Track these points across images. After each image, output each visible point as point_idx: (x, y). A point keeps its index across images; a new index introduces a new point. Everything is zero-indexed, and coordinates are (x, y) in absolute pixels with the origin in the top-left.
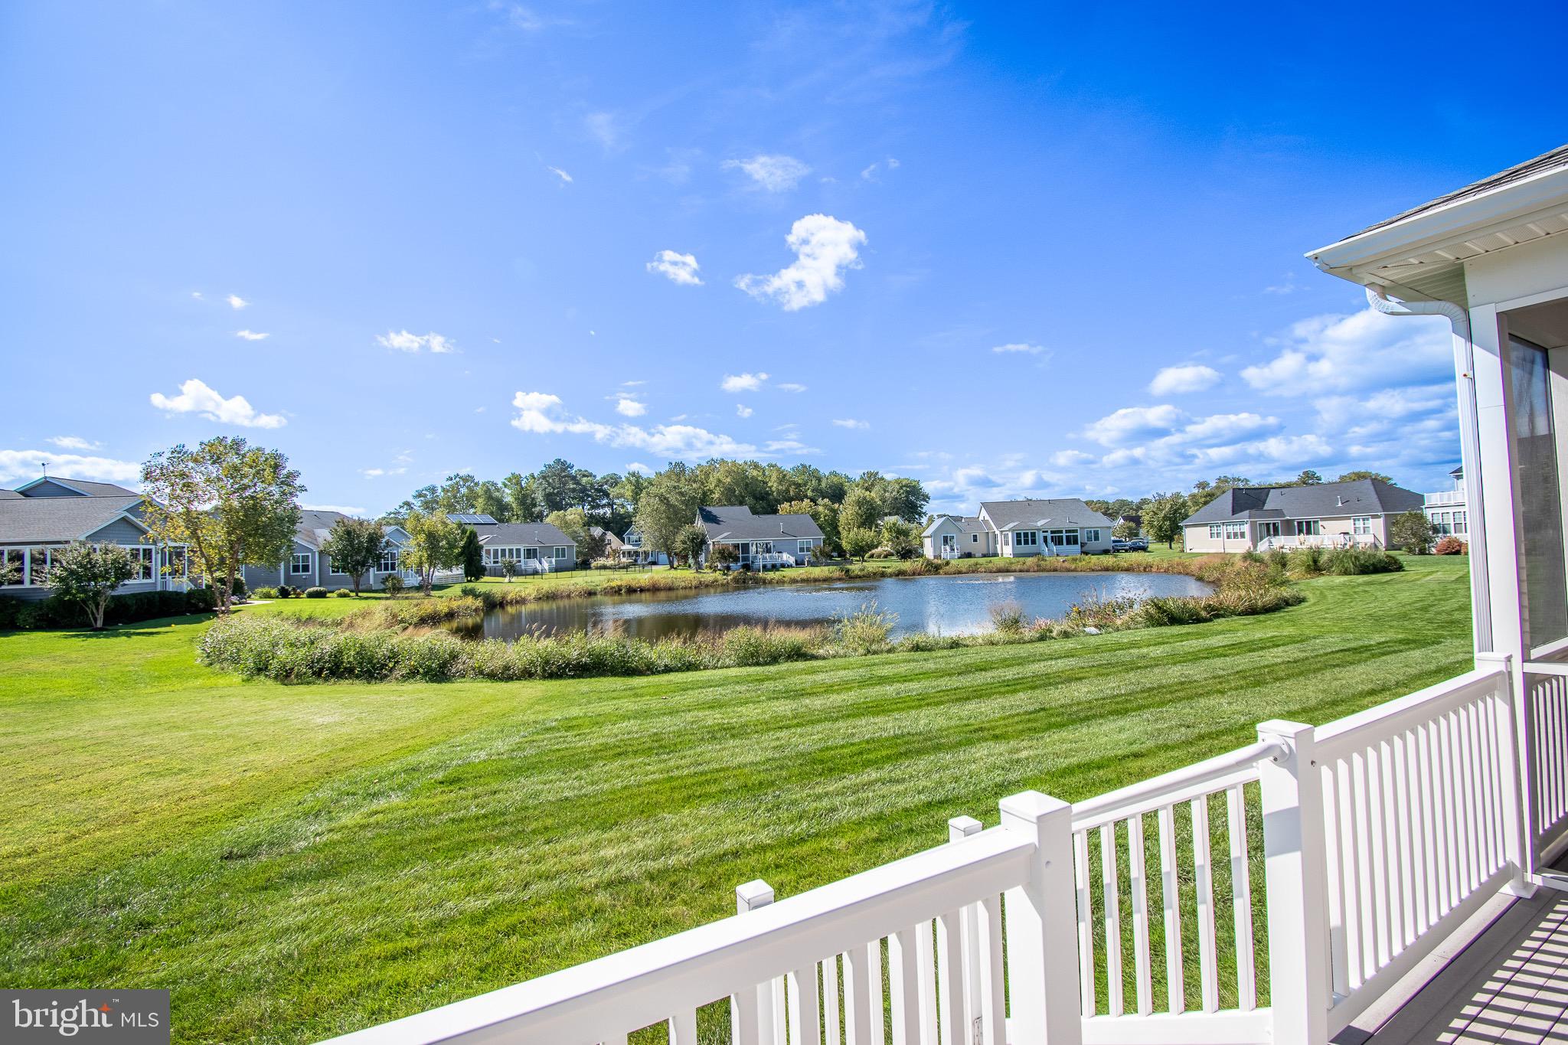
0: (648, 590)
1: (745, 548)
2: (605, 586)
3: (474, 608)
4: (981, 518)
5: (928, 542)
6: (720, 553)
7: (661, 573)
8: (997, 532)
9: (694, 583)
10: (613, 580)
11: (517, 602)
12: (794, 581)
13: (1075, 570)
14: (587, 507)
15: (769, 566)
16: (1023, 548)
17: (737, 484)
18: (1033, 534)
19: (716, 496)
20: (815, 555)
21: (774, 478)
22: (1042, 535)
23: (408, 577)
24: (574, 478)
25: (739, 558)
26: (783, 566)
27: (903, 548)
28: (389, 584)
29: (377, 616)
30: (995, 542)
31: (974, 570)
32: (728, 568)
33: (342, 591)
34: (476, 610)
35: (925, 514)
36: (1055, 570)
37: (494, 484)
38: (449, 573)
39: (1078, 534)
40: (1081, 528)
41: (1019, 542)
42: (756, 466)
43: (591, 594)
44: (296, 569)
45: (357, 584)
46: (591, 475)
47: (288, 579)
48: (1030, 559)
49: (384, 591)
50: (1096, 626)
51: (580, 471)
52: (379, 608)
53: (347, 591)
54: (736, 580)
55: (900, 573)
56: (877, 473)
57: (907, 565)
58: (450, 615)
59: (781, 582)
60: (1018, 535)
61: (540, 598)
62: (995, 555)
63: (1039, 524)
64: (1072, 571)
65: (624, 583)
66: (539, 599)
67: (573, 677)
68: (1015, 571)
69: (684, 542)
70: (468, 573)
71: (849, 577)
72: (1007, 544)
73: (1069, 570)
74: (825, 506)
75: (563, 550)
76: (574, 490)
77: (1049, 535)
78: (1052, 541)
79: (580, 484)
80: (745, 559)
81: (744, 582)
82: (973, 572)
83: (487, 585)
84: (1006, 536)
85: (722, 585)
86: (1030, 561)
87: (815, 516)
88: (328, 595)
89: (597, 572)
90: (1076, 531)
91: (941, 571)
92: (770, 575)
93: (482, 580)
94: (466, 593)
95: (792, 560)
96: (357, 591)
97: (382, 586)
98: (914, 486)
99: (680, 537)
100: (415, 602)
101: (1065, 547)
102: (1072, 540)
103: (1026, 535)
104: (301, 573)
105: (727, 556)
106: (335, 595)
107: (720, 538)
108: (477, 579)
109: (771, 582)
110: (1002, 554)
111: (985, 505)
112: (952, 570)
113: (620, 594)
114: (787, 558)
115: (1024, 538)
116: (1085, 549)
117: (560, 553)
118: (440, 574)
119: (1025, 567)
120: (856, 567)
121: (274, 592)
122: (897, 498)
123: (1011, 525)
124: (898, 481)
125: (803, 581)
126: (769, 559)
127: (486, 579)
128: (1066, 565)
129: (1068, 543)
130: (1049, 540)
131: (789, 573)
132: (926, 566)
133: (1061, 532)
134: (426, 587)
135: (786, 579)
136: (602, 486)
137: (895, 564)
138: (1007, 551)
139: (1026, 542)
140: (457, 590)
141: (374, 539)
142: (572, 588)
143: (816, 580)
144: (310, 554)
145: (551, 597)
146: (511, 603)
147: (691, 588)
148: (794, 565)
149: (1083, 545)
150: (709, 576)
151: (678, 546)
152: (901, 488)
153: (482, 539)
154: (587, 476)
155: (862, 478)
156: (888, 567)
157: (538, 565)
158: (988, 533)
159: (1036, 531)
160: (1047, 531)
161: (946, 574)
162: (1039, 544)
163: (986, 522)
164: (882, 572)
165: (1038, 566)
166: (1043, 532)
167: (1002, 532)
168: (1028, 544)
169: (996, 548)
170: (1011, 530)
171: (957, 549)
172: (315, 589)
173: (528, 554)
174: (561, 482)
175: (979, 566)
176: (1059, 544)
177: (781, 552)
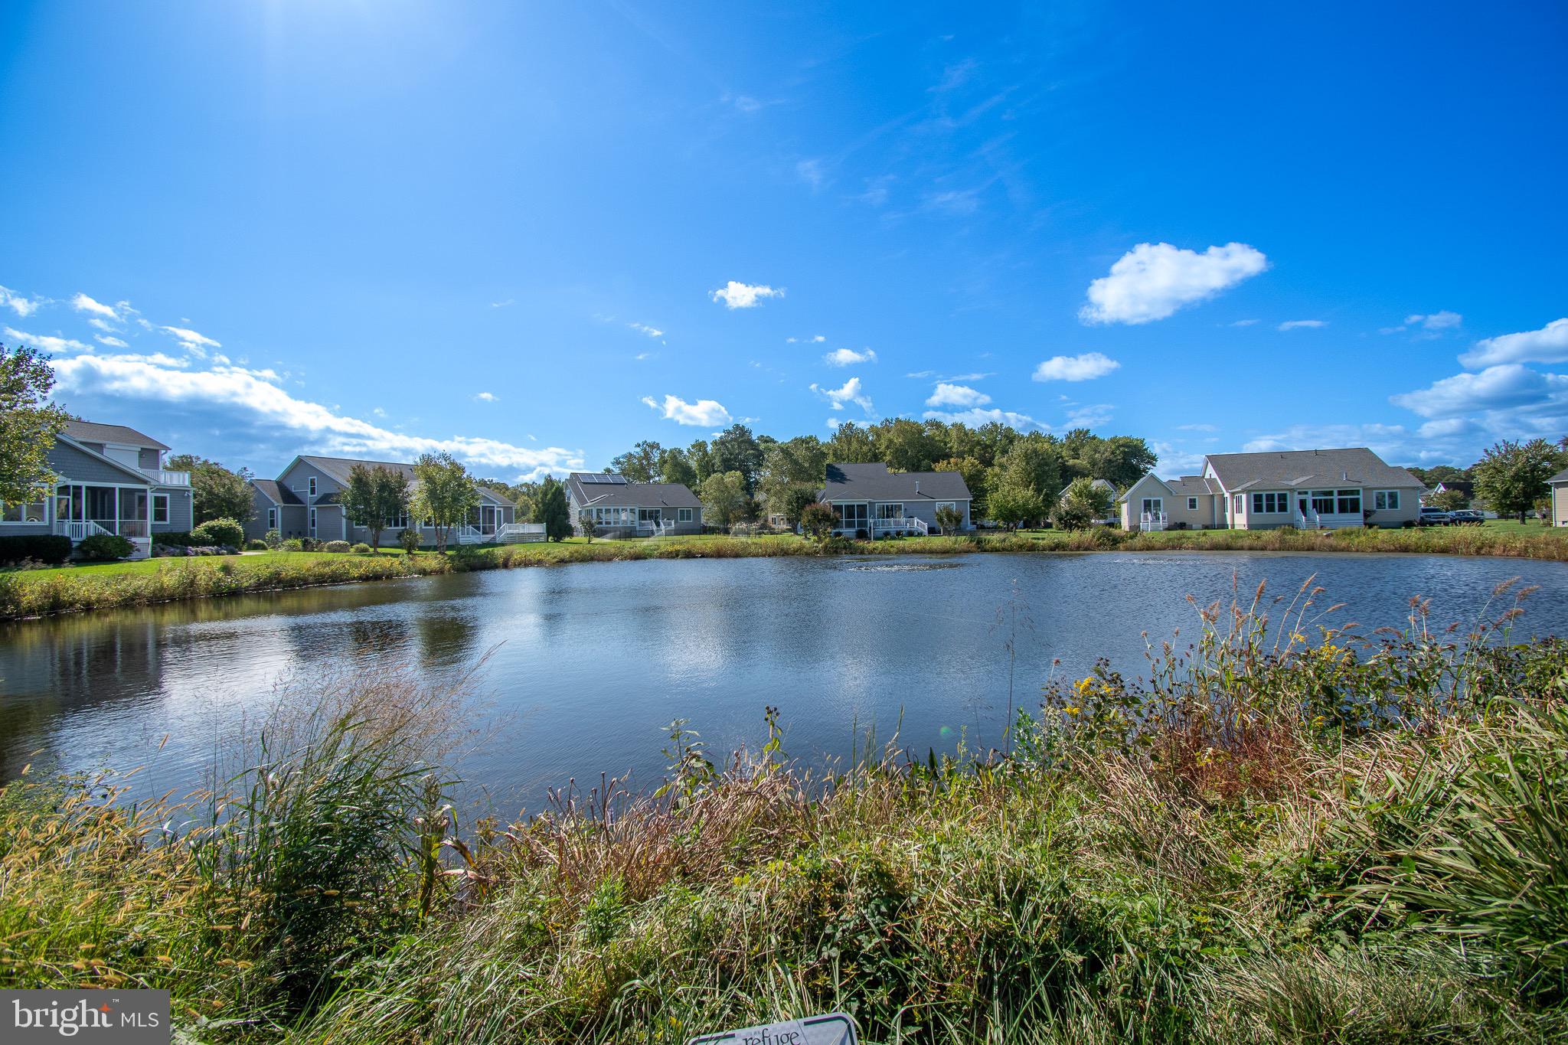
4: (1207, 476)
5: (1124, 510)
6: (812, 514)
8: (1227, 495)
12: (905, 552)
13: (1347, 549)
16: (1265, 516)
18: (1283, 497)
22: (1297, 498)
24: (751, 443)
26: (911, 534)
27: (1067, 513)
30: (1224, 510)
33: (363, 545)
36: (1311, 549)
37: (680, 452)
39: (1361, 497)
40: (1365, 489)
41: (1258, 508)
45: (376, 539)
46: (772, 440)
48: (1268, 532)
49: (401, 547)
51: (761, 436)
54: (826, 549)
55: (1056, 548)
56: (1088, 431)
57: (1072, 537)
59: (885, 552)
60: (1258, 498)
62: (1224, 526)
63: (1294, 483)
64: (1342, 550)
68: (1241, 548)
70: (550, 532)
71: (979, 550)
72: (1239, 511)
73: (1333, 549)
75: (689, 512)
77: (1309, 499)
78: (1314, 506)
79: (758, 450)
81: (836, 552)
82: (1174, 548)
84: (1239, 500)
85: (805, 554)
86: (1268, 535)
88: (349, 549)
90: (1358, 492)
91: (1121, 546)
92: (879, 544)
95: (924, 527)
96: (375, 546)
97: (397, 542)
98: (1136, 446)
101: (1336, 516)
102: (1349, 505)
106: (353, 549)
109: (868, 553)
110: (1233, 526)
111: (1213, 460)
112: (1142, 544)
114: (918, 524)
115: (1259, 503)
116: (1370, 520)
117: (685, 515)
119: (1260, 543)
120: (995, 538)
122: (1110, 460)
123: (1248, 484)
124: (1113, 440)
125: (917, 552)
127: (571, 539)
128: (1332, 541)
129: (1342, 510)
130: (1309, 505)
131: (907, 542)
132: (1099, 539)
133: (1330, 494)
135: (892, 550)
138: (1240, 521)
139: (1270, 508)
143: (932, 552)
148: (925, 531)
149: (1367, 514)
152: (1118, 448)
155: (1068, 438)
156: (1043, 539)
157: (655, 528)
158: (1212, 496)
159: (1288, 492)
160: (1306, 493)
161: (1127, 549)
162: (1292, 512)
163: (1211, 481)
164: (1034, 544)
165: (1282, 541)
166: (1299, 493)
167: (1233, 494)
168: (1273, 510)
169: (1225, 517)
170: (1247, 491)
171: (1164, 518)
172: (341, 542)
173: (643, 515)
174: (739, 447)
175: (1184, 540)
176: (1326, 512)
177: (911, 517)
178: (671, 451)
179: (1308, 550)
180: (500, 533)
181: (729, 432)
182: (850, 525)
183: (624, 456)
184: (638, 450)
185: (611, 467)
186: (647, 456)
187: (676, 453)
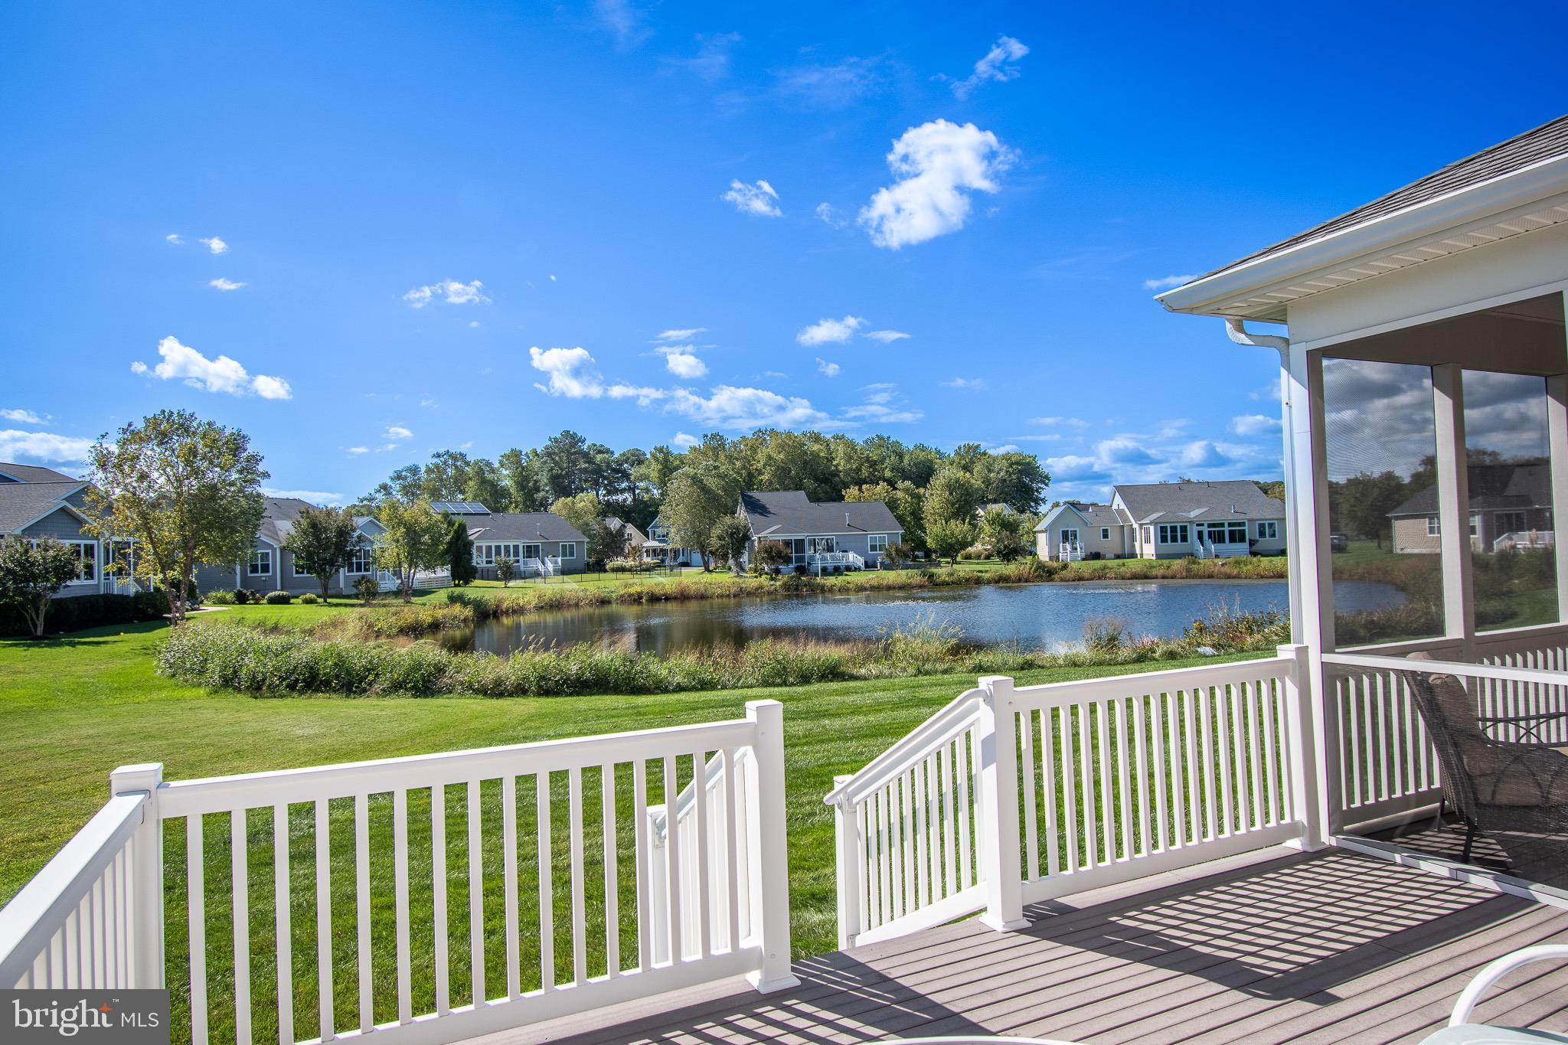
0: (676, 598)
1: (800, 545)
2: (622, 592)
3: (462, 617)
4: (1115, 507)
5: (1042, 540)
6: (766, 551)
7: (692, 577)
8: (1135, 526)
9: (733, 590)
10: (632, 585)
11: (514, 612)
12: (861, 589)
13: (1237, 577)
14: (602, 492)
15: (831, 569)
16: (1170, 547)
17: (793, 461)
18: (1184, 529)
19: (765, 477)
20: (889, 555)
21: (841, 453)
22: (1196, 529)
23: (384, 580)
24: (586, 456)
25: (791, 558)
26: (848, 569)
27: (1005, 547)
28: (362, 588)
29: (351, 625)
30: (1133, 539)
31: (1100, 576)
32: (777, 571)
33: (308, 596)
34: (465, 620)
35: (1044, 501)
36: (1211, 576)
37: (489, 464)
38: (433, 575)
39: (1246, 528)
40: (1249, 520)
41: (1164, 539)
42: (817, 438)
43: (604, 602)
44: (254, 569)
45: (326, 588)
46: (608, 451)
47: (245, 581)
48: (1179, 561)
49: (356, 596)
50: (1213, 646)
51: (595, 445)
52: (353, 616)
53: (313, 596)
54: (786, 587)
55: (1001, 580)
56: (978, 447)
57: (1011, 569)
58: (435, 627)
59: (844, 590)
60: (1163, 529)
61: (542, 607)
62: (1133, 555)
63: (1192, 514)
64: (1234, 577)
65: (645, 589)
66: (540, 608)
67: (571, 695)
68: (1156, 577)
69: (720, 538)
70: (455, 575)
71: (934, 583)
72: (1148, 541)
73: (1229, 577)
74: (906, 490)
75: (572, 547)
76: (585, 471)
77: (1205, 530)
78: (1210, 537)
79: (594, 463)
80: (800, 559)
81: (797, 589)
82: (1100, 578)
83: (479, 590)
84: (1147, 532)
85: (769, 593)
86: (1177, 564)
87: (892, 505)
88: (292, 601)
89: (613, 575)
90: (1243, 524)
91: (1056, 577)
92: (831, 581)
93: (473, 584)
94: (453, 599)
95: (860, 561)
96: (325, 596)
97: (355, 591)
98: (1029, 464)
99: (716, 531)
100: (392, 610)
101: (1227, 546)
102: (1237, 537)
103: (1174, 529)
104: (260, 574)
105: (776, 555)
106: (300, 601)
107: (767, 533)
108: (466, 583)
109: (831, 590)
110: (1142, 555)
111: (1120, 490)
112: (1072, 575)
113: (640, 603)
114: (853, 558)
115: (1170, 534)
116: (1255, 548)
117: (568, 551)
118: (421, 575)
119: (1170, 572)
120: (943, 570)
121: (229, 596)
122: (1005, 480)
123: (1154, 516)
124: (1007, 458)
125: (873, 588)
126: (830, 559)
127: (477, 582)
128: (1226, 569)
129: (1232, 540)
130: (1206, 536)
131: (855, 578)
132: (1036, 571)
133: (1222, 525)
134: (407, 592)
135: (850, 586)
136: (622, 465)
137: (997, 568)
138: (1148, 550)
139: (1174, 539)
140: (442, 596)
141: (343, 533)
142: (581, 594)
143: (889, 588)
144: (270, 551)
145: (555, 605)
146: (507, 613)
147: (728, 596)
148: (863, 567)
149: (1252, 543)
150: (750, 581)
151: (714, 542)
152: (1011, 465)
153: (473, 533)
154: (603, 453)
155: (957, 453)
156: (986, 571)
157: (540, 566)
158: (1123, 527)
159: (1188, 524)
160: (1202, 525)
161: (1062, 580)
162: (1192, 542)
163: (1120, 512)
164: (979, 577)
165: (1188, 570)
166: (1198, 525)
167: (1141, 525)
168: (1177, 541)
169: (1134, 546)
170: (1153, 523)
171: (1081, 548)
172: (277, 593)
173: (528, 552)
174: (570, 460)
175: (1107, 571)
176: (1219, 542)
177: (846, 551)
178: (477, 463)
179: (1209, 577)
181: (556, 440)
182: (786, 561)
184: (432, 461)
185: (390, 483)
186: (441, 469)
187: (482, 466)
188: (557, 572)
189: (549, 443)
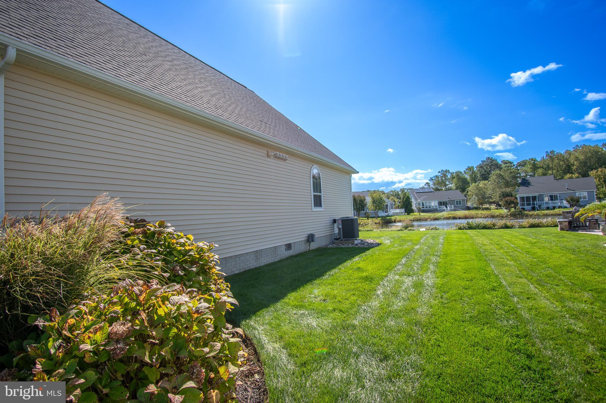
23: (381, 213)
28: (366, 215)
45: (359, 215)
75: (460, 201)
80: (534, 204)
81: (515, 216)
92: (536, 212)
95: (567, 204)
105: (510, 203)
108: (409, 214)
114: (564, 203)
148: (569, 206)
157: (445, 208)
173: (440, 204)
174: (491, 168)
177: (562, 200)
178: (456, 173)
180: (390, 212)
181: (484, 161)
182: (528, 205)
183: (434, 177)
184: (440, 174)
185: (429, 182)
186: (445, 176)
187: (458, 174)
188: (451, 210)
189: (481, 163)
